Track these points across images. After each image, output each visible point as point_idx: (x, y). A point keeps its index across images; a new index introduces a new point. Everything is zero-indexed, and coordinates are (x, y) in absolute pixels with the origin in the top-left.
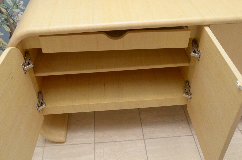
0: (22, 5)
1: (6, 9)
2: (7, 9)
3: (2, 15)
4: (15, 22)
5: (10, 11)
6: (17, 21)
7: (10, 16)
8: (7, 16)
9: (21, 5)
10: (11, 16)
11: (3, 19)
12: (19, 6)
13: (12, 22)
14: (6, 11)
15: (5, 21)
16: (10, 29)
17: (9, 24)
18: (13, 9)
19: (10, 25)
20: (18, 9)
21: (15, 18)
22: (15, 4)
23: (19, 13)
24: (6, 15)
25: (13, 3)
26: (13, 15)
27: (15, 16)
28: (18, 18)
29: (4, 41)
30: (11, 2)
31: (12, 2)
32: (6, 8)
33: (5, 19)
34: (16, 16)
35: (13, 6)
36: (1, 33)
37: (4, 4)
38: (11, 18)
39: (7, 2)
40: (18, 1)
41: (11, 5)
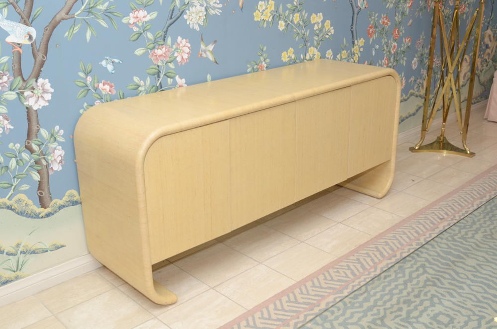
0: (61, 136)
1: (39, 146)
2: (41, 145)
3: (33, 155)
4: (49, 163)
5: (43, 148)
6: (52, 161)
7: (43, 155)
8: (39, 156)
9: (59, 136)
10: (45, 155)
11: (32, 161)
12: (57, 138)
13: (44, 163)
14: (39, 147)
15: (35, 165)
16: (40, 176)
17: (39, 168)
18: (49, 144)
19: (41, 170)
20: (55, 143)
21: (49, 158)
22: (52, 135)
23: (55, 148)
24: (37, 155)
25: (50, 135)
26: (47, 152)
27: (49, 154)
28: (53, 156)
29: (29, 199)
30: (47, 133)
31: (49, 134)
32: (40, 143)
33: (35, 162)
34: (51, 153)
35: (49, 139)
36: (26, 185)
37: (37, 138)
38: (44, 158)
39: (41, 135)
40: (56, 131)
41: (46, 138)
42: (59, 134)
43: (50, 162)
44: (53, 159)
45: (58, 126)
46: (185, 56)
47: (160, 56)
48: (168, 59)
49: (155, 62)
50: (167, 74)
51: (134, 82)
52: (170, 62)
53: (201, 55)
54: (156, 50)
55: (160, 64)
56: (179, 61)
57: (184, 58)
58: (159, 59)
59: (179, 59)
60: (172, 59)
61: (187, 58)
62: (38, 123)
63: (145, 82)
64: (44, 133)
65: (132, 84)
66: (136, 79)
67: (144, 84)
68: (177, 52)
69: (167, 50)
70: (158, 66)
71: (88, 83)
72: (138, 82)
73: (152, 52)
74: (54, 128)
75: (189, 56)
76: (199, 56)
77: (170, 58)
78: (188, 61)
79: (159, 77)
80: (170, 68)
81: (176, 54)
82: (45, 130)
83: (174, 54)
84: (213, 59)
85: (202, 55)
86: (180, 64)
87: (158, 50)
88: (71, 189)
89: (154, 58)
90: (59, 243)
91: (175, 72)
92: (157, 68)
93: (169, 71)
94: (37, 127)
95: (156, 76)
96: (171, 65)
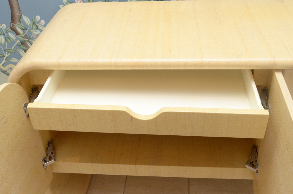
0: (43, 25)
1: (23, 30)
2: (24, 29)
3: (18, 37)
5: (27, 32)
7: (28, 39)
8: (24, 38)
9: (41, 25)
10: (29, 39)
11: (18, 41)
12: (39, 27)
13: (30, 45)
14: (23, 31)
15: (21, 45)
17: (25, 48)
18: (32, 30)
20: (37, 31)
21: (33, 42)
22: (34, 24)
23: (38, 35)
24: (22, 37)
25: (32, 23)
26: (31, 37)
27: (33, 39)
30: (29, 20)
31: (31, 21)
32: (23, 28)
33: (21, 42)
34: (35, 38)
35: (31, 26)
36: (16, 59)
37: (20, 23)
38: (29, 42)
39: (24, 21)
40: (38, 20)
41: (29, 25)
42: (40, 24)
45: (39, 16)
62: (19, 10)
64: (26, 19)
74: (35, 17)
82: (27, 18)
94: (19, 13)
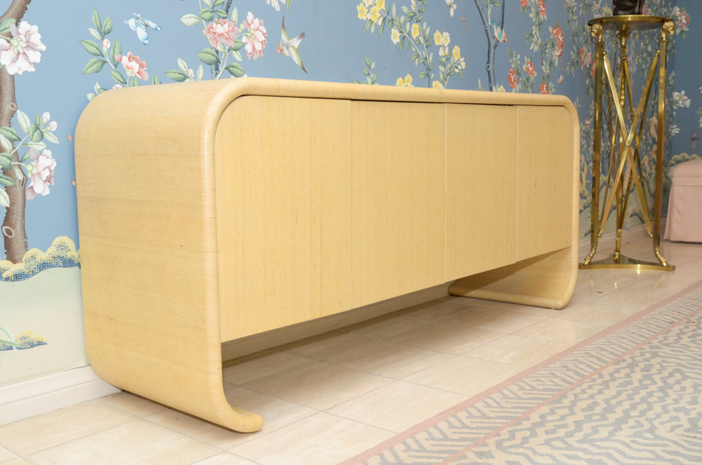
0: (52, 132)
1: (12, 141)
2: (16, 140)
4: (27, 178)
5: (20, 147)
6: (32, 175)
7: (18, 161)
8: (11, 160)
9: (50, 131)
10: (21, 161)
12: (45, 135)
13: (20, 176)
14: (13, 144)
15: (2, 175)
16: (10, 198)
17: (9, 183)
18: (30, 142)
19: (12, 186)
20: (41, 143)
21: (29, 168)
22: (37, 128)
23: (41, 153)
24: (8, 158)
25: (34, 126)
26: (26, 157)
27: (29, 161)
28: (36, 166)
30: (29, 121)
31: (31, 123)
32: (14, 137)
33: (2, 169)
34: (32, 160)
35: (31, 134)
37: (10, 126)
38: (20, 167)
39: (18, 123)
40: (45, 121)
41: (26, 131)
42: (49, 128)
43: (29, 175)
44: (35, 171)
45: (48, 114)
46: (259, 47)
47: (221, 35)
48: (232, 44)
49: (212, 44)
50: (230, 68)
51: (178, 68)
52: (235, 50)
53: (281, 50)
54: (214, 24)
55: (219, 48)
56: (249, 52)
57: (256, 48)
58: (218, 39)
59: (249, 48)
60: (238, 45)
61: (260, 49)
62: (14, 99)
63: (195, 73)
64: (23, 119)
65: (175, 71)
66: (182, 64)
67: (193, 76)
68: (247, 36)
69: (230, 28)
70: (217, 52)
71: (105, 50)
72: (184, 70)
73: (209, 26)
74: (41, 115)
75: (264, 47)
76: (279, 51)
77: (235, 42)
78: (262, 54)
79: (217, 69)
80: (235, 60)
81: (244, 40)
82: (25, 116)
83: (240, 38)
84: (300, 63)
85: (283, 52)
86: (250, 57)
87: (217, 24)
88: (64, 235)
89: (212, 36)
90: (35, 337)
91: (242, 69)
92: (215, 53)
93: (233, 64)
94: (12, 106)
95: (213, 66)
96: (237, 55)
